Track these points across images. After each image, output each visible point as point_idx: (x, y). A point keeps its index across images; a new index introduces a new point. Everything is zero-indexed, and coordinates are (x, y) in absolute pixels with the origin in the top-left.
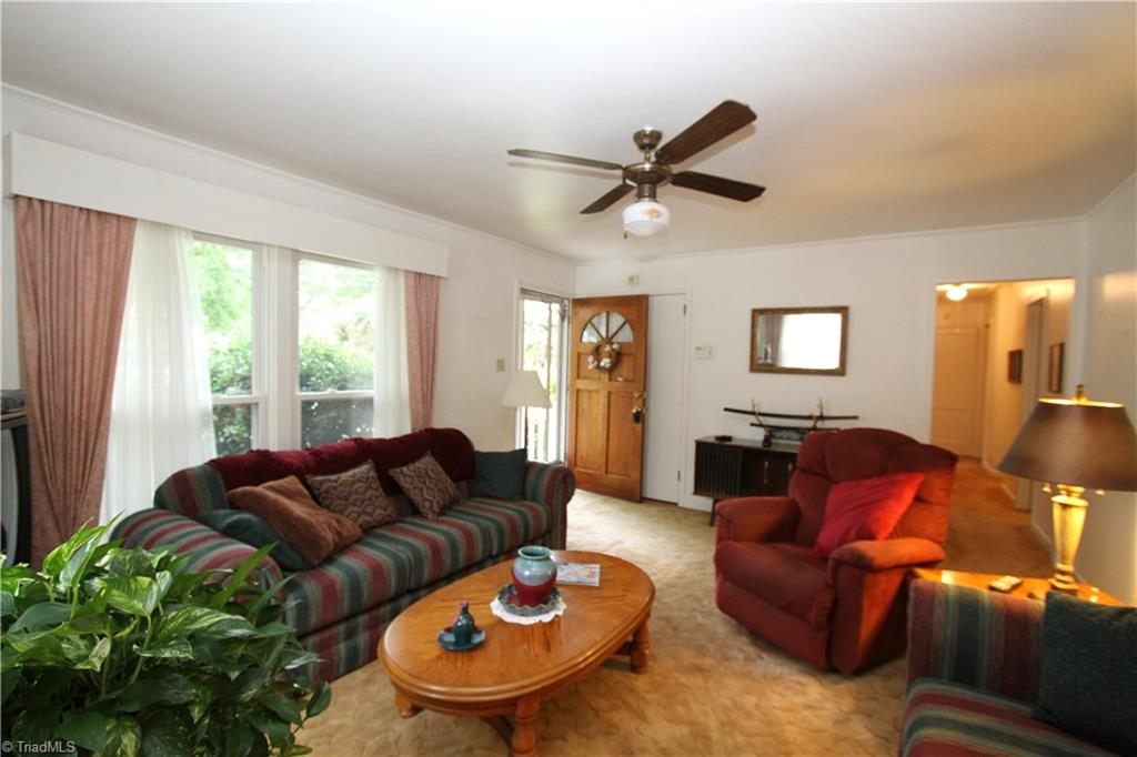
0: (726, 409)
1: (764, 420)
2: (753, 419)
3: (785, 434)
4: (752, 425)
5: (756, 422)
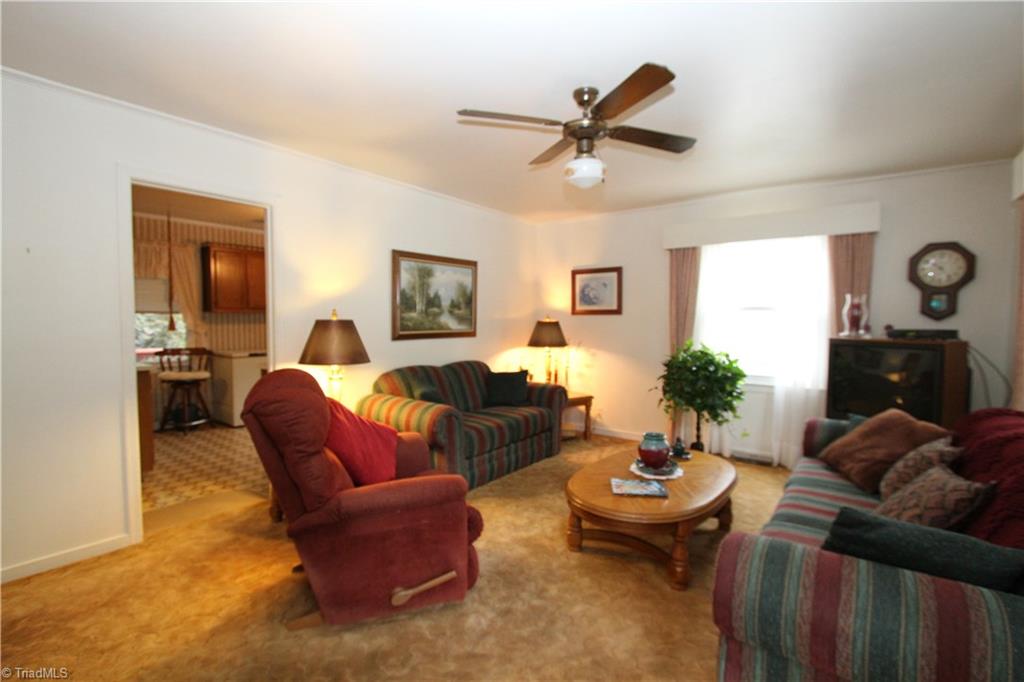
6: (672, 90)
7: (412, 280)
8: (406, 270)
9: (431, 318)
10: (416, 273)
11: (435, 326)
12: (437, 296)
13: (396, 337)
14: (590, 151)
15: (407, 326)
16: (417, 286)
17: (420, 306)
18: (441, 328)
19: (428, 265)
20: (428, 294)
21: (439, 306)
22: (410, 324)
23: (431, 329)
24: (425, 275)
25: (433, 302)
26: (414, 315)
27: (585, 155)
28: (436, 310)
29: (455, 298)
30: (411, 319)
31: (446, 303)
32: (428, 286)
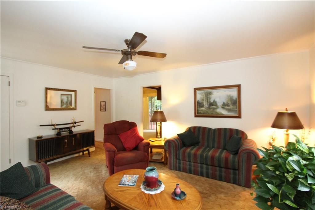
0: (41, 126)
1: (57, 127)
2: (53, 127)
3: (64, 130)
4: (53, 129)
5: (54, 128)
6: (146, 41)
7: (203, 97)
8: (199, 94)
9: (211, 110)
10: (204, 94)
11: (214, 113)
12: (215, 102)
13: (196, 116)
14: (131, 59)
15: (201, 113)
16: (204, 99)
17: (206, 106)
18: (218, 113)
19: (210, 91)
20: (210, 101)
21: (216, 105)
22: (201, 112)
23: (212, 114)
24: (208, 95)
25: (213, 104)
26: (203, 109)
27: (129, 60)
28: (214, 107)
29: (225, 102)
30: (202, 110)
31: (220, 104)
32: (210, 98)
